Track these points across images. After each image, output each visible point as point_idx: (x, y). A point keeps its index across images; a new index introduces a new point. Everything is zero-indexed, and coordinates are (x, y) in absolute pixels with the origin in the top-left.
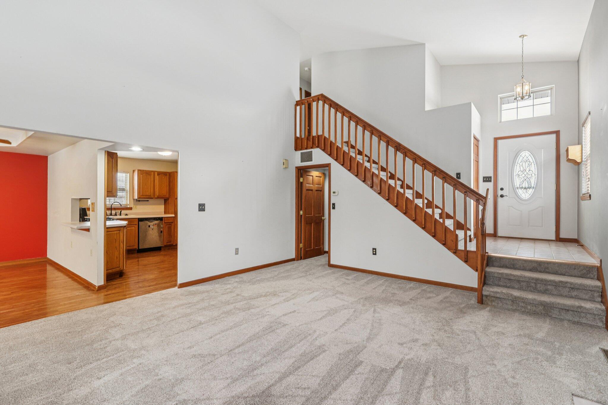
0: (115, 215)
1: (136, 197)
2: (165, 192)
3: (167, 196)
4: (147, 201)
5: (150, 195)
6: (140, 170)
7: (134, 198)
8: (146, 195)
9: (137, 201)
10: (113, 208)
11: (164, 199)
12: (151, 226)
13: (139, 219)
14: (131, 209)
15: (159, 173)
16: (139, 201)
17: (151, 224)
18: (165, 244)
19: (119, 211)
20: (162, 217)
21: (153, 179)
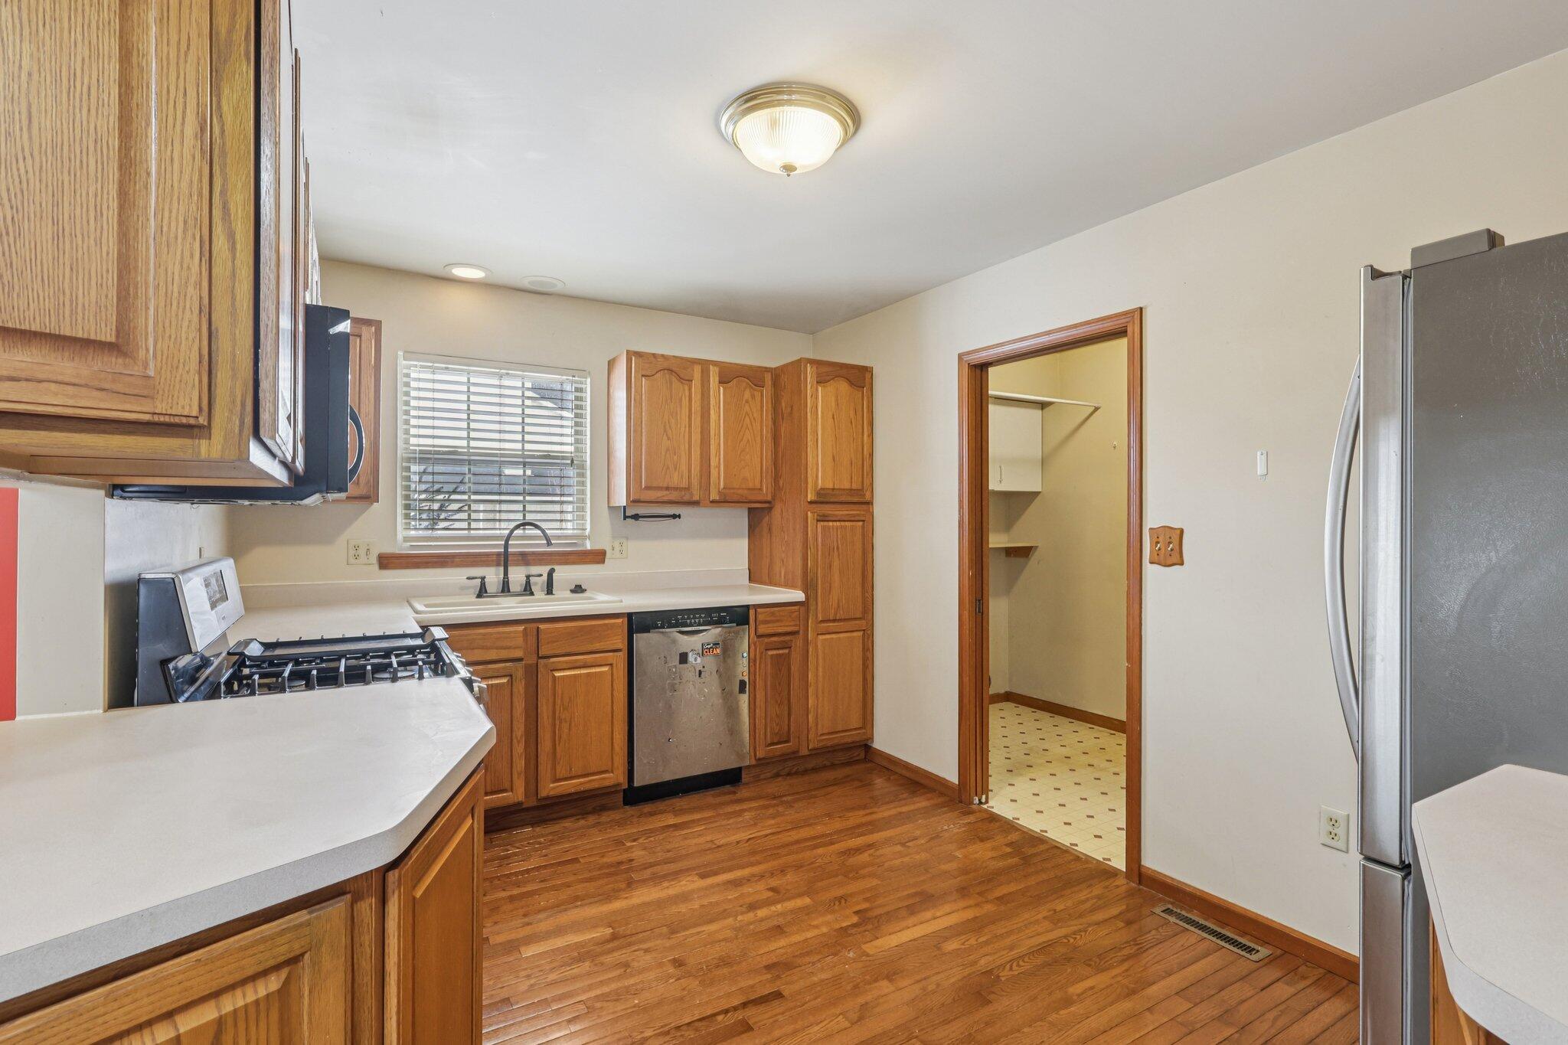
0: (525, 590)
1: (621, 499)
2: (754, 472)
3: (766, 493)
4: (674, 516)
5: (684, 484)
6: (638, 354)
7: (613, 504)
8: (667, 488)
9: (625, 517)
10: (514, 554)
11: (750, 510)
12: (691, 658)
13: (630, 616)
14: (598, 557)
15: (730, 374)
16: (636, 517)
17: (691, 643)
18: (760, 754)
19: (544, 570)
20: (747, 607)
21: (698, 403)
